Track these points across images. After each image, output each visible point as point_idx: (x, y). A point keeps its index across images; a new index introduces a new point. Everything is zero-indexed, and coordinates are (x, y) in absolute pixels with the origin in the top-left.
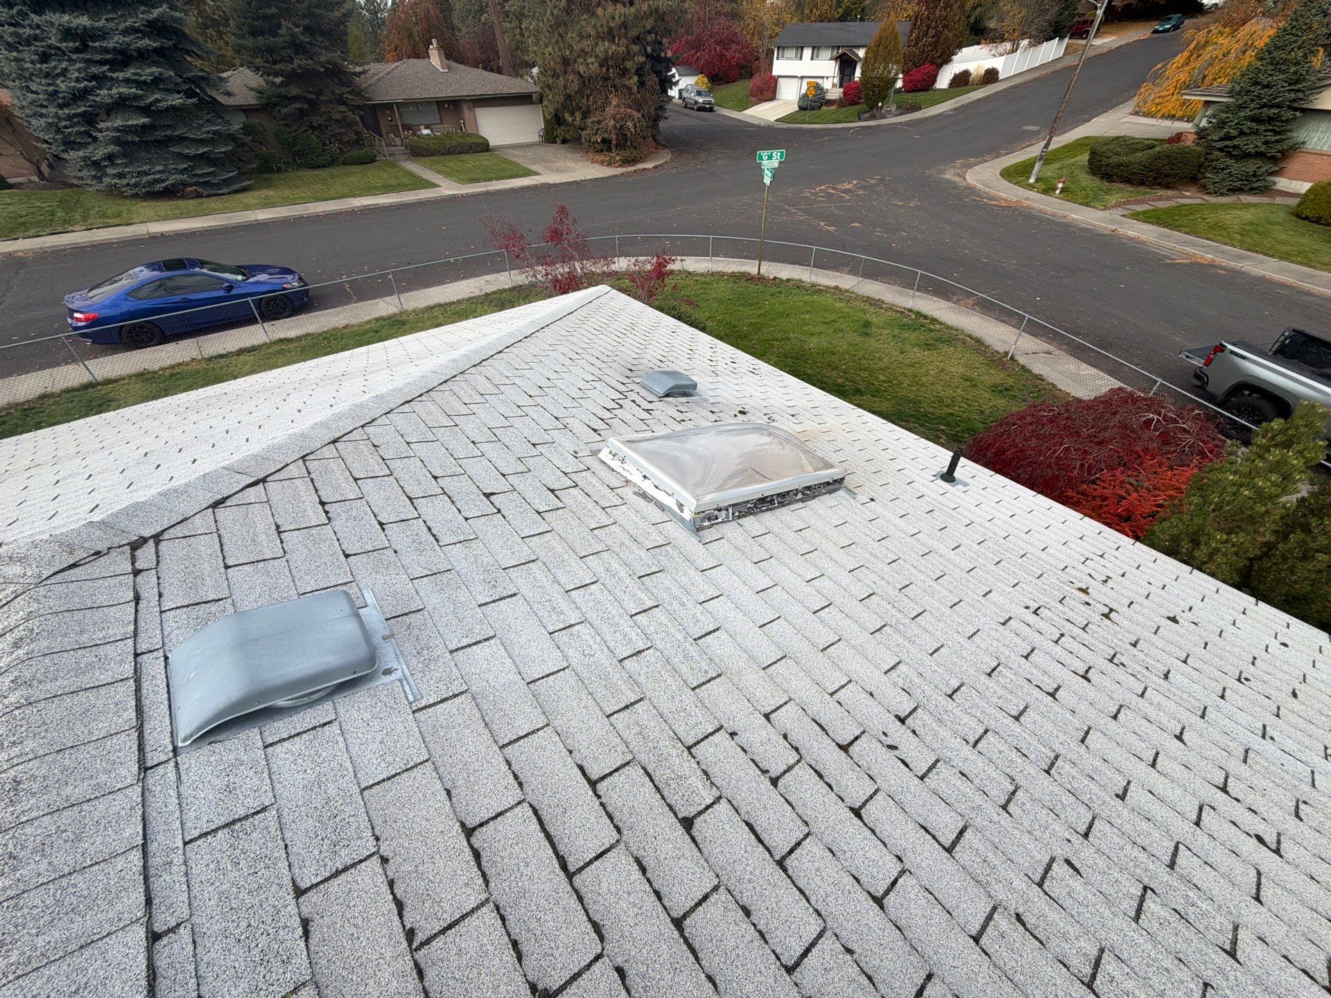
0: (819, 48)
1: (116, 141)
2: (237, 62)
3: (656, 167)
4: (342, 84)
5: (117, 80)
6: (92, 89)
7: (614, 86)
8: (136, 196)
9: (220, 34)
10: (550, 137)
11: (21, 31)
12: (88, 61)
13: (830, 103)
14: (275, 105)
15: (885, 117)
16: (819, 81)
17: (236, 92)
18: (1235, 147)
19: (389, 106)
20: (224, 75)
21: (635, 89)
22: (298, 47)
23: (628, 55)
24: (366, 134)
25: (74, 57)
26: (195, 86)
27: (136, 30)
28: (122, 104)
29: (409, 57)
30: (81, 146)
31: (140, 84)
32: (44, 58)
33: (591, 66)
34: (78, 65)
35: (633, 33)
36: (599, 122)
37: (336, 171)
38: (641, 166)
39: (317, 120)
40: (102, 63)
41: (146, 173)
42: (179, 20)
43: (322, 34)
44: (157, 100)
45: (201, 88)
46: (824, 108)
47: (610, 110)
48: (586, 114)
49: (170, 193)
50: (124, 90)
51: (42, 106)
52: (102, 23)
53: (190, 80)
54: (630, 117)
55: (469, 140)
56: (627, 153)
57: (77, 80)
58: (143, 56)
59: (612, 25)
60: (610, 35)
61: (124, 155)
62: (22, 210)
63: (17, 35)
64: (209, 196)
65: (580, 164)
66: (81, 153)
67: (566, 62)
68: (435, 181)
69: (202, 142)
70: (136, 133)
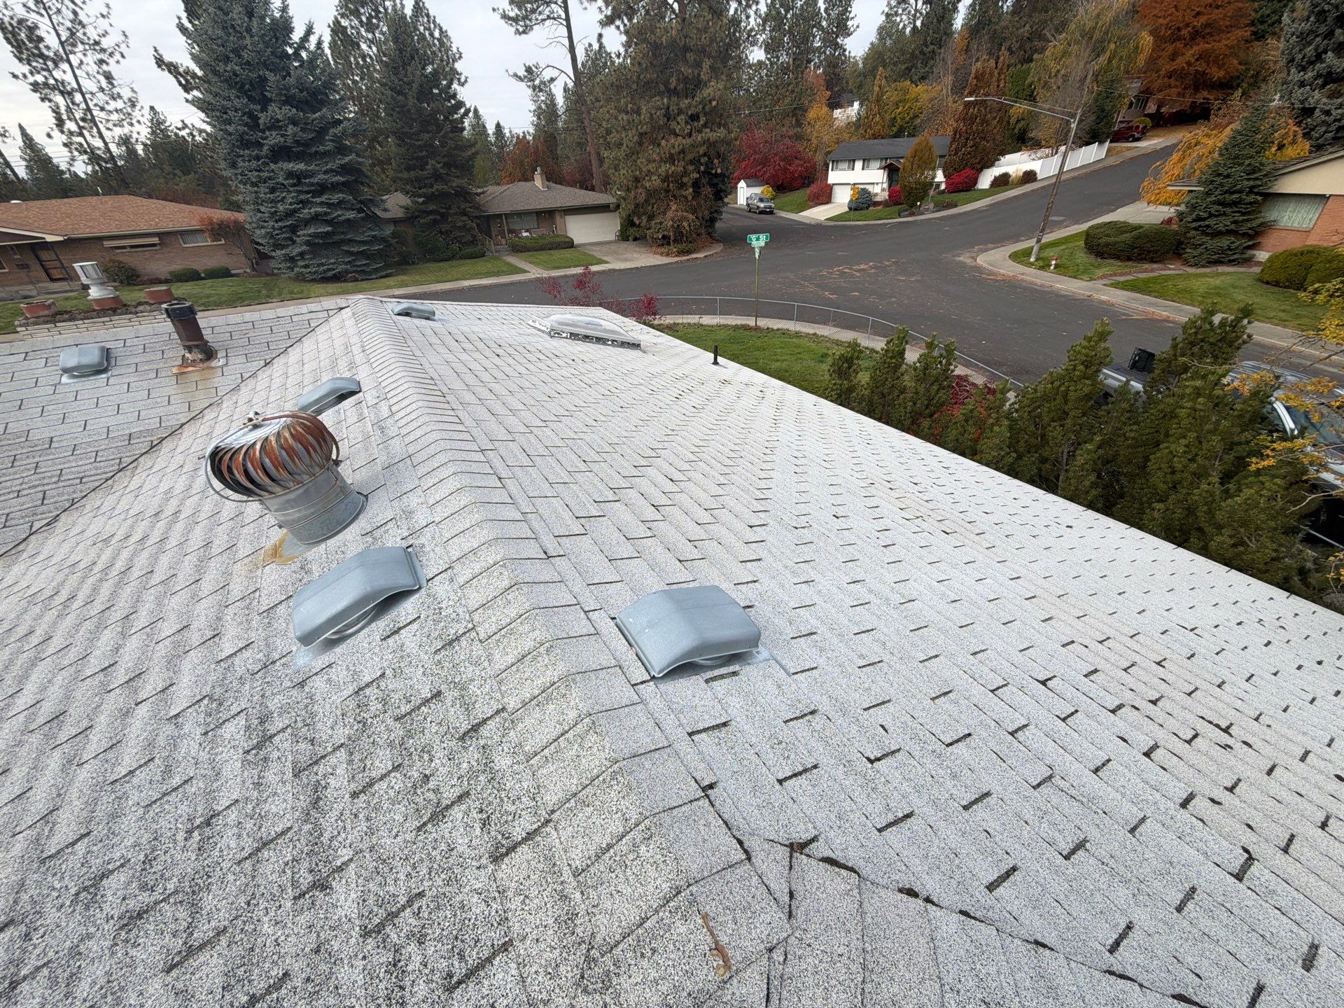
0: (869, 160)
1: (308, 243)
2: (393, 189)
3: (706, 257)
4: (466, 201)
5: (316, 203)
6: (299, 209)
7: (674, 196)
8: (314, 280)
9: (383, 170)
10: (624, 236)
11: (262, 174)
12: (301, 192)
13: (876, 204)
14: (416, 217)
15: (923, 214)
16: (867, 187)
17: (391, 208)
18: (1208, 226)
19: (499, 216)
20: (384, 198)
21: (690, 198)
22: (437, 177)
23: (685, 173)
24: (480, 236)
25: (291, 189)
26: (364, 205)
27: (334, 171)
28: (316, 219)
29: (520, 181)
30: (283, 247)
31: (329, 205)
32: (273, 190)
33: (655, 182)
34: (293, 194)
35: (690, 156)
36: (661, 223)
37: (454, 263)
38: (694, 256)
39: (445, 227)
40: (308, 192)
41: (323, 264)
42: (360, 164)
43: (456, 167)
44: (339, 216)
45: (369, 208)
46: (871, 208)
47: (670, 214)
48: (651, 218)
49: (336, 278)
50: (319, 209)
51: (265, 221)
52: (311, 168)
53: (361, 202)
54: (686, 219)
55: (558, 240)
56: (683, 246)
57: (291, 204)
58: (335, 187)
59: (673, 152)
60: (671, 159)
61: (310, 252)
62: (241, 289)
63: (259, 177)
64: (362, 280)
65: (643, 256)
66: (283, 252)
67: (637, 180)
68: (526, 269)
69: (364, 243)
70: (322, 238)
